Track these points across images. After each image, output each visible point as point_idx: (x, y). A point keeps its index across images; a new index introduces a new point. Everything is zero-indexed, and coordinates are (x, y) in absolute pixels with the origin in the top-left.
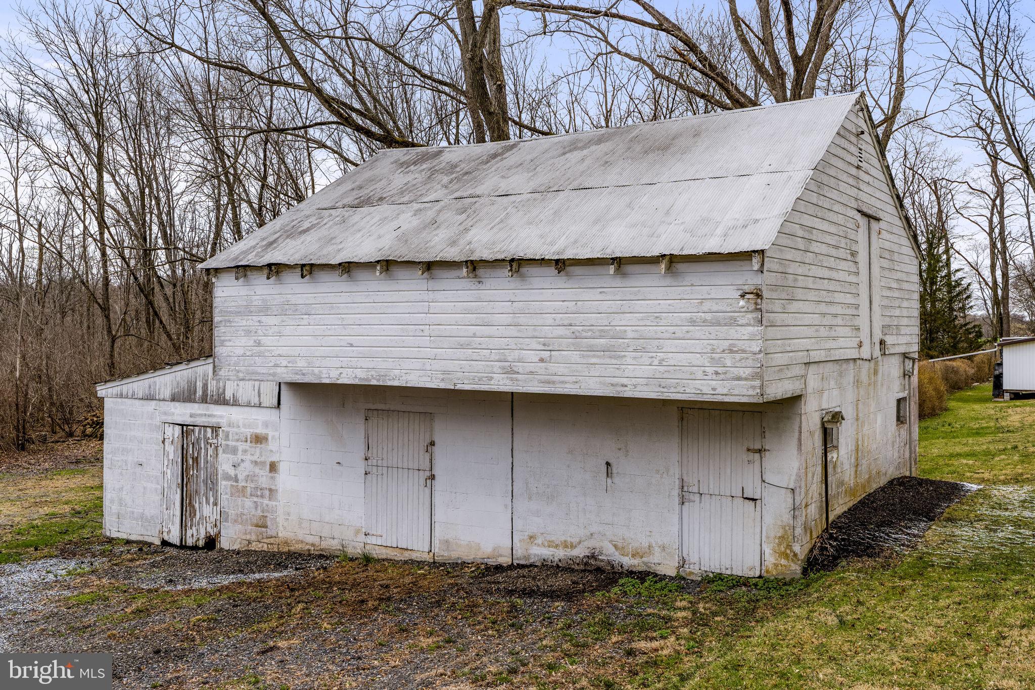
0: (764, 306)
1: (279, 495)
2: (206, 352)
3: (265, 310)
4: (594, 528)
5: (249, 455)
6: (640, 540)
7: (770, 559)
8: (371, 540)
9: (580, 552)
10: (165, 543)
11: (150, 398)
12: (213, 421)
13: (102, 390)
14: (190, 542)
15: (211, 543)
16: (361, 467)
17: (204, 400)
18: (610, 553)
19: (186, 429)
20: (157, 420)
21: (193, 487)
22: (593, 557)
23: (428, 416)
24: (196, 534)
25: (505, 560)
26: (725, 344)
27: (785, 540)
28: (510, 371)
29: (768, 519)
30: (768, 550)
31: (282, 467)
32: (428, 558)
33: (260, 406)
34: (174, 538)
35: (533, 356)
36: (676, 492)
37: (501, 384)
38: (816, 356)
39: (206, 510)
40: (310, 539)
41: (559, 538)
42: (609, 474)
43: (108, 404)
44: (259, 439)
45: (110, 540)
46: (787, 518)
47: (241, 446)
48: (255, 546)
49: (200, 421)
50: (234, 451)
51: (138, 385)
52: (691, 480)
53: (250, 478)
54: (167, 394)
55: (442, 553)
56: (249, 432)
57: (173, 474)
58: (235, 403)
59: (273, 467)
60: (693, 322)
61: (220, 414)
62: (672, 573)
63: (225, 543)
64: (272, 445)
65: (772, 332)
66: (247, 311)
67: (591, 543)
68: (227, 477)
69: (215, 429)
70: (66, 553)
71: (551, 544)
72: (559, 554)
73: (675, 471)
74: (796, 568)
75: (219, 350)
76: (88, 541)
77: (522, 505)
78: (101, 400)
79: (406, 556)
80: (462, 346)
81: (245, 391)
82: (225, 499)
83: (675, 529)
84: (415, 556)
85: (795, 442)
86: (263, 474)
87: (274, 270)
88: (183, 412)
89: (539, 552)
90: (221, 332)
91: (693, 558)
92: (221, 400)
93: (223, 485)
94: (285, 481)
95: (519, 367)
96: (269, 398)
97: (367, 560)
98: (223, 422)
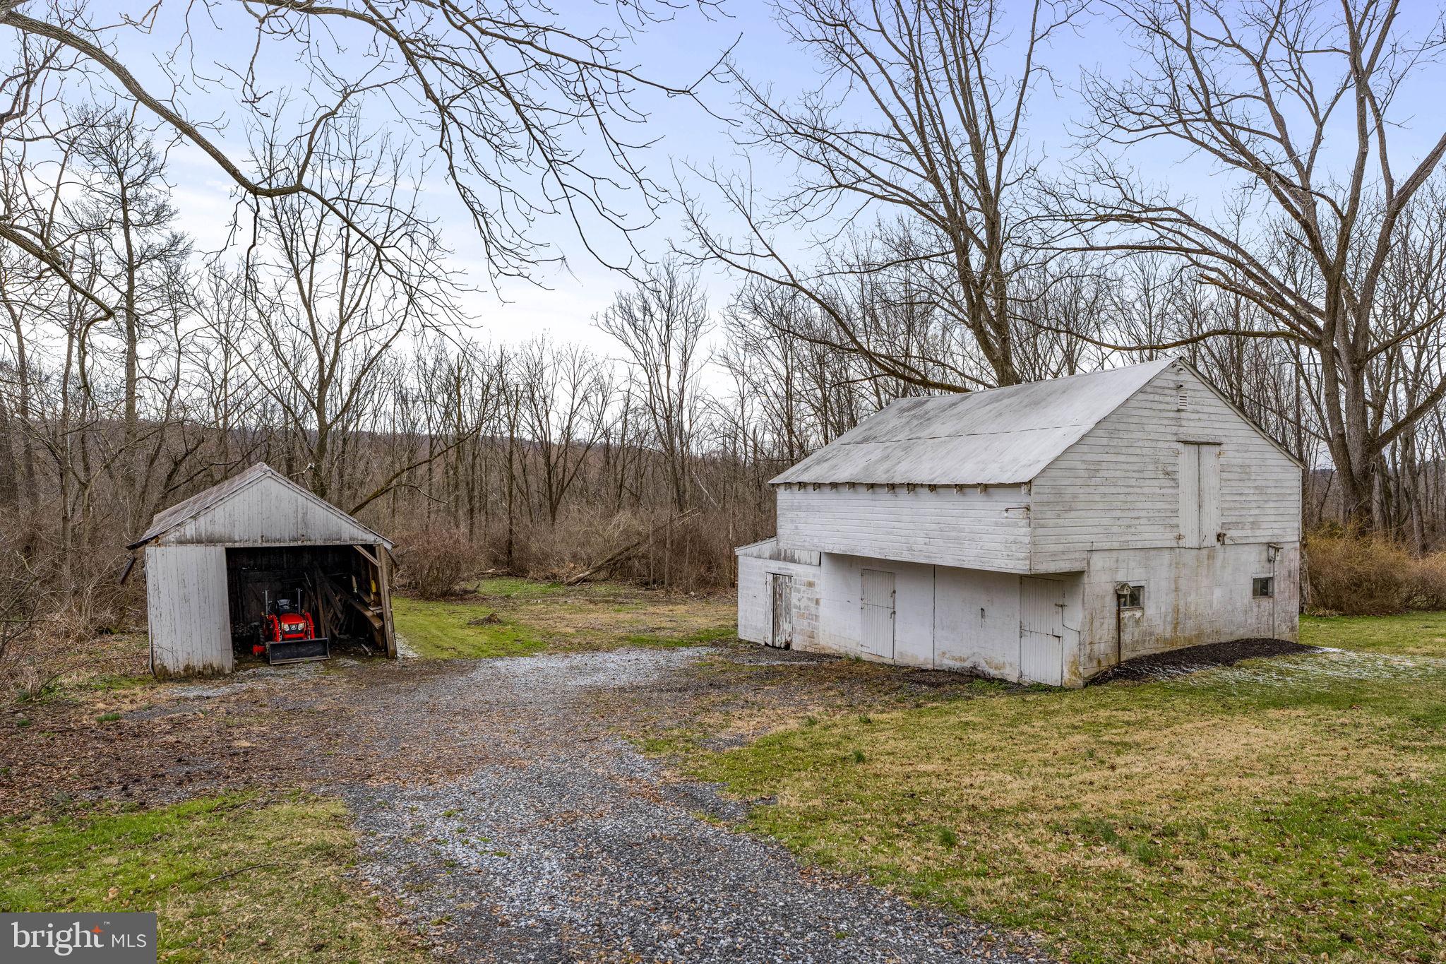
0: (1032, 515)
1: (821, 619)
2: (773, 534)
3: (799, 508)
4: (976, 650)
5: (806, 593)
6: (999, 659)
7: (1067, 676)
8: (864, 649)
9: (968, 664)
10: (766, 644)
11: (759, 557)
12: (789, 572)
13: (739, 551)
14: (777, 645)
15: (788, 646)
16: (859, 604)
17: (785, 560)
18: (984, 667)
19: (776, 577)
20: (763, 571)
21: (779, 611)
22: (974, 667)
23: (892, 575)
24: (780, 641)
25: (930, 667)
26: (1012, 538)
27: (1075, 663)
28: (911, 550)
29: (1066, 651)
30: (1065, 670)
31: (822, 602)
32: (891, 662)
33: (811, 564)
34: (770, 643)
35: (921, 541)
36: (1018, 629)
37: (906, 557)
38: (1096, 546)
39: (786, 626)
40: (837, 647)
41: (957, 654)
42: (983, 616)
43: (740, 559)
44: (811, 585)
45: (741, 641)
46: (1076, 650)
47: (803, 588)
48: (808, 649)
49: (783, 572)
50: (799, 591)
51: (754, 549)
52: (1025, 623)
53: (807, 608)
54: (767, 555)
55: (900, 661)
56: (806, 579)
57: (770, 602)
58: (799, 563)
59: (817, 602)
60: (996, 524)
61: (793, 568)
62: (1015, 680)
63: (794, 647)
64: (817, 589)
65: (1040, 531)
66: (791, 509)
67: (973, 659)
68: (796, 607)
69: (790, 577)
70: (714, 645)
71: (954, 659)
72: (957, 665)
73: (1018, 617)
74: (1080, 682)
75: (779, 531)
76: (728, 640)
77: (939, 633)
78: (736, 557)
79: (881, 660)
80: (889, 534)
81: (804, 556)
82: (794, 619)
83: (1017, 653)
84: (885, 661)
85: (1080, 601)
86: (813, 605)
87: (802, 485)
88: (775, 566)
89: (948, 663)
90: (780, 521)
91: (1026, 672)
92: (793, 560)
93: (794, 611)
94: (824, 611)
95: (915, 547)
96: (816, 561)
97: (858, 660)
98: (794, 573)
